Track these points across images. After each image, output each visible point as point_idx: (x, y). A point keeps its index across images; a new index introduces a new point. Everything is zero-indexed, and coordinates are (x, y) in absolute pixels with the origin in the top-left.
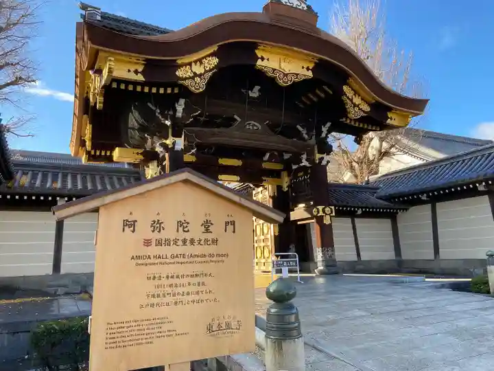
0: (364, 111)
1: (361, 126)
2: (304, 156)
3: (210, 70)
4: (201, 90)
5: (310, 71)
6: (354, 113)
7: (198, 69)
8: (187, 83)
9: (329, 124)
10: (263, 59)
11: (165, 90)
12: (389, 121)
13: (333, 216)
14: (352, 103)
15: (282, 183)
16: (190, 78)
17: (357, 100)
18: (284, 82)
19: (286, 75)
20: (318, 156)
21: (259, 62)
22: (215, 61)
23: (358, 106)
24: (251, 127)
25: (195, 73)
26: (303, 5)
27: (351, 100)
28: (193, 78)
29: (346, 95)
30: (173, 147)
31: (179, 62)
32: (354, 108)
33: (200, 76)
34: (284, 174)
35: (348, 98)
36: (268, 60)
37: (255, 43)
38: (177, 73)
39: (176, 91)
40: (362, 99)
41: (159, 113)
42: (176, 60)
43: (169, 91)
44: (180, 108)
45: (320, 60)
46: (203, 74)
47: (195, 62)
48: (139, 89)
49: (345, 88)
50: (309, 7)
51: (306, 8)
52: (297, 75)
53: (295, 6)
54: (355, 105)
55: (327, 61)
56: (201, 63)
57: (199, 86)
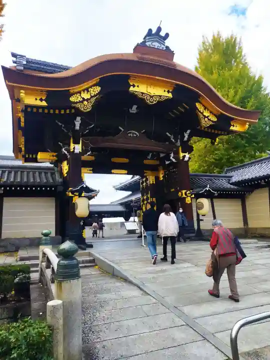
0: (212, 121)
1: (213, 131)
2: (172, 155)
3: (95, 96)
4: (88, 110)
5: (170, 93)
6: (205, 123)
7: (86, 96)
8: (78, 105)
9: (189, 131)
10: (134, 86)
11: (65, 111)
12: (232, 128)
13: (193, 198)
14: (203, 115)
15: (159, 174)
16: (80, 102)
17: (206, 114)
18: (150, 102)
19: (152, 97)
20: (182, 155)
21: (131, 89)
22: (98, 89)
23: (207, 117)
24: (132, 135)
25: (83, 98)
26: (163, 46)
27: (202, 113)
28: (82, 102)
29: (198, 110)
30: (74, 151)
31: (72, 91)
32: (204, 119)
33: (87, 100)
34: (161, 168)
35: (200, 112)
36: (138, 86)
37: (128, 75)
38: (71, 99)
39: (73, 111)
40: (211, 112)
41: (64, 127)
42: (69, 90)
43: (68, 111)
44: (78, 123)
45: (177, 85)
46: (90, 99)
47: (84, 91)
48: (46, 111)
49: (197, 104)
50: (167, 47)
51: (165, 48)
52: (160, 96)
53: (156, 47)
54: (205, 117)
55: (182, 85)
56: (88, 91)
57: (87, 107)
